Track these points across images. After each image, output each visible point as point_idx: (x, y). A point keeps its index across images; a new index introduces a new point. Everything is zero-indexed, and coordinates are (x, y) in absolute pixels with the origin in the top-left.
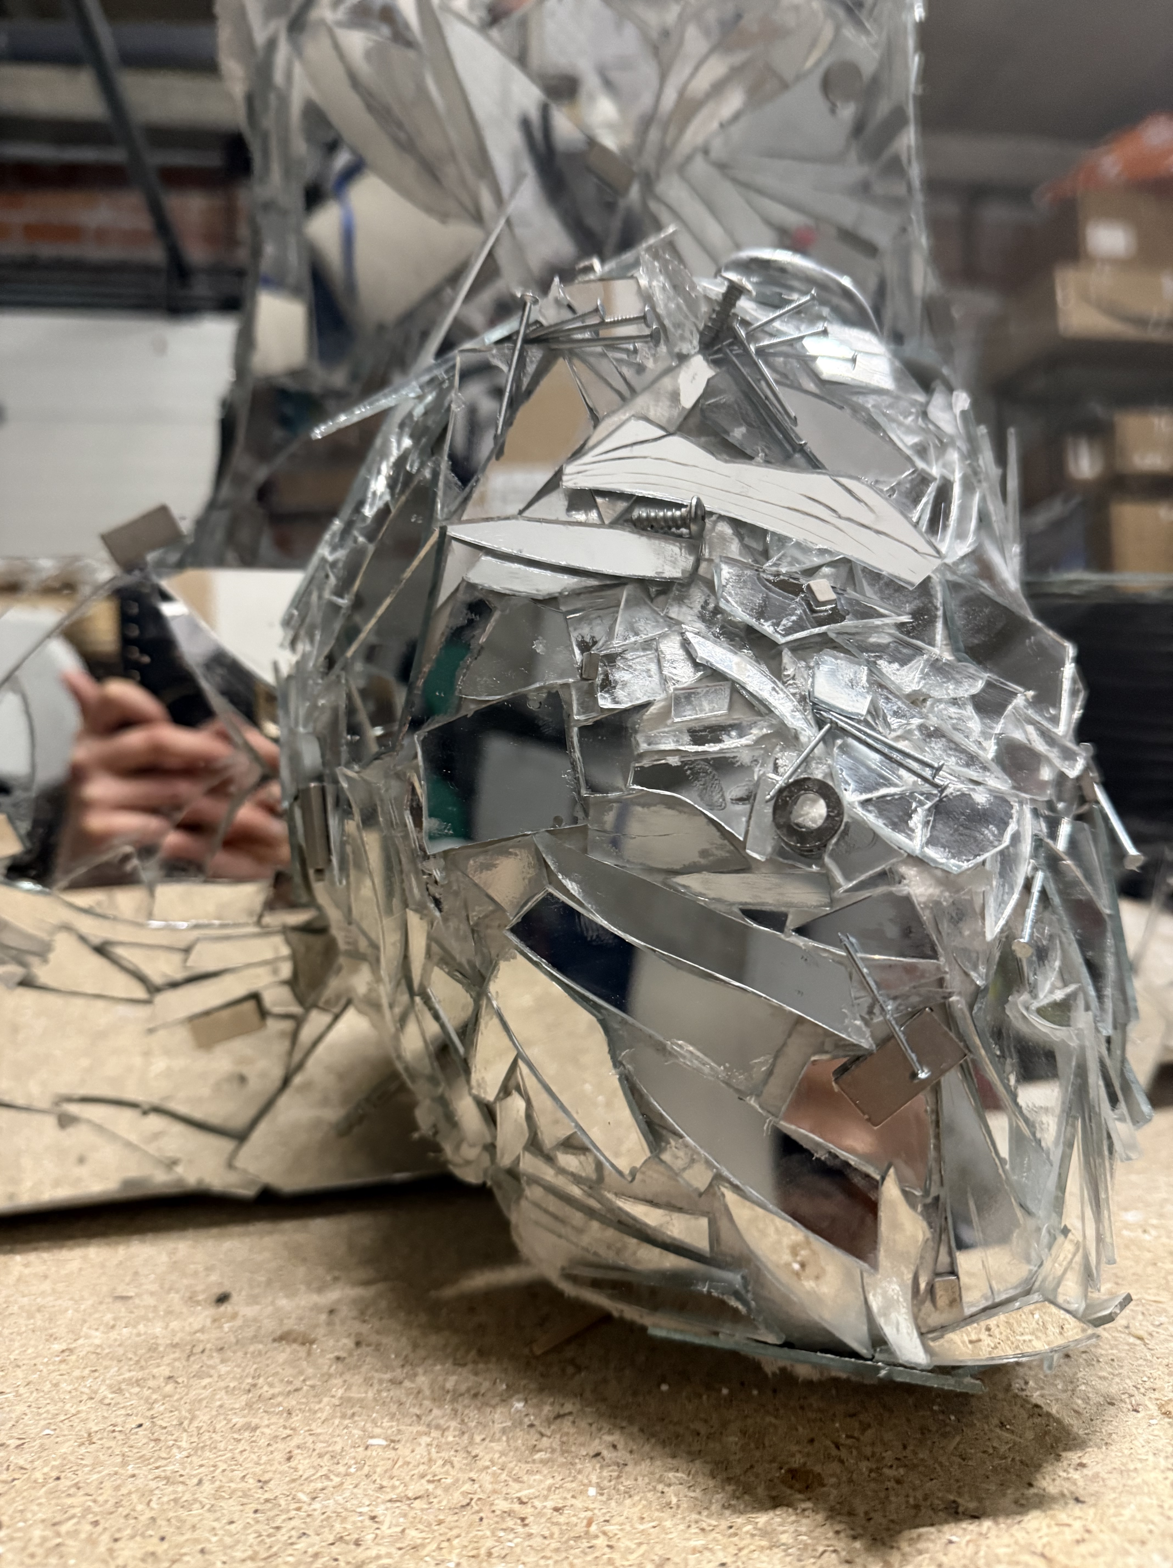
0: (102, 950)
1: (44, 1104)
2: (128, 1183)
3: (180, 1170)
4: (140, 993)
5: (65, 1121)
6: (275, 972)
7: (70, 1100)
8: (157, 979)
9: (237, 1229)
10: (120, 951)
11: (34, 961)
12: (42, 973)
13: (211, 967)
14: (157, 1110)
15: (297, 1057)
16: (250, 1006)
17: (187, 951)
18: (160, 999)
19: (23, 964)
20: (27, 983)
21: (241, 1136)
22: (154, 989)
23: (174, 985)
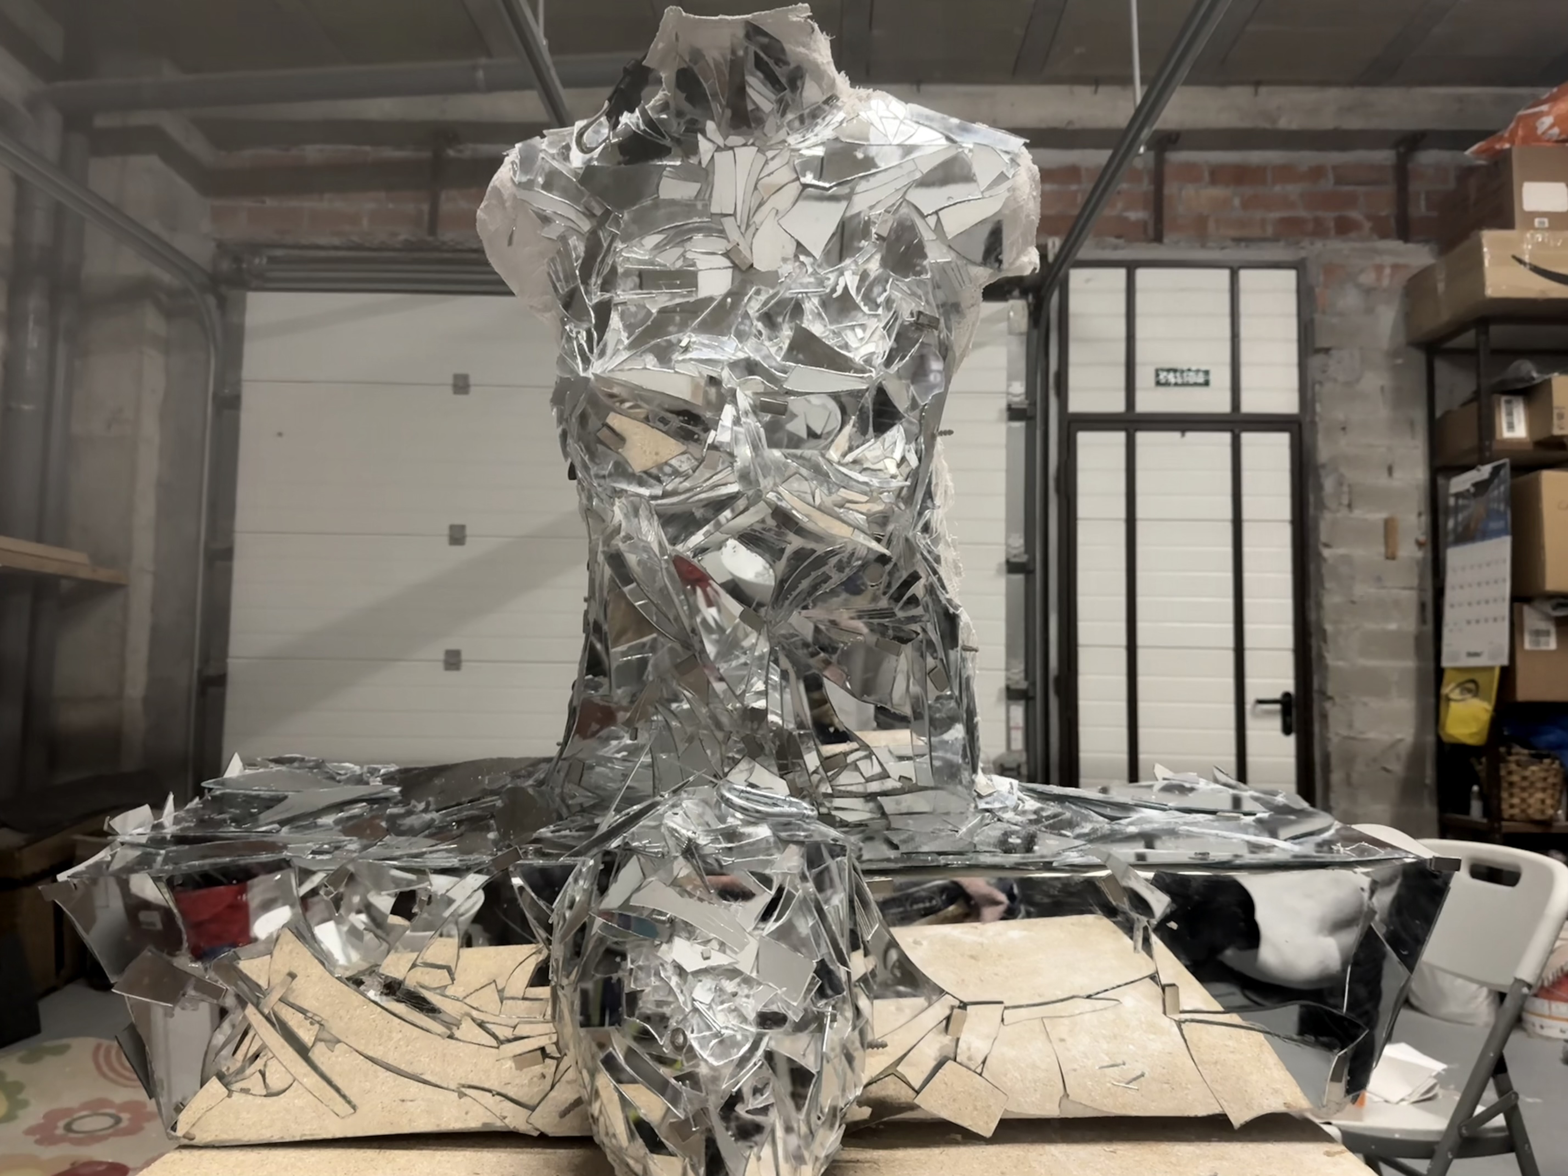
0: (481, 1025)
1: (453, 1086)
2: (485, 1124)
3: (507, 1121)
4: (494, 1043)
5: (462, 1095)
6: (550, 1038)
7: (463, 1086)
8: (502, 1038)
9: (528, 1150)
10: (489, 1026)
11: (455, 1028)
12: (457, 1034)
13: (525, 1035)
14: (499, 1094)
15: (557, 1079)
16: (539, 1052)
17: (515, 1027)
18: (502, 1047)
19: (450, 1029)
20: (451, 1037)
21: (533, 1109)
22: (500, 1042)
23: (509, 1041)
